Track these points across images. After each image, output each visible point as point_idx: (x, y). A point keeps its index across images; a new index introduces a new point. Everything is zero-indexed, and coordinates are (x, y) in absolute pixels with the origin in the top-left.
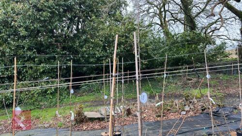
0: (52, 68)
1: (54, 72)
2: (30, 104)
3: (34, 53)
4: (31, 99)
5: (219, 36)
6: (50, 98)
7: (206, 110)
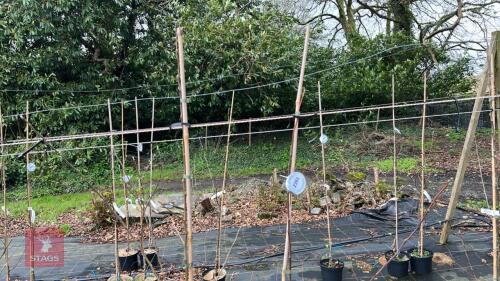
0: (91, 113)
1: (95, 119)
2: (43, 185)
3: (51, 80)
4: (45, 174)
5: (464, 43)
6: (83, 173)
7: (364, 206)
